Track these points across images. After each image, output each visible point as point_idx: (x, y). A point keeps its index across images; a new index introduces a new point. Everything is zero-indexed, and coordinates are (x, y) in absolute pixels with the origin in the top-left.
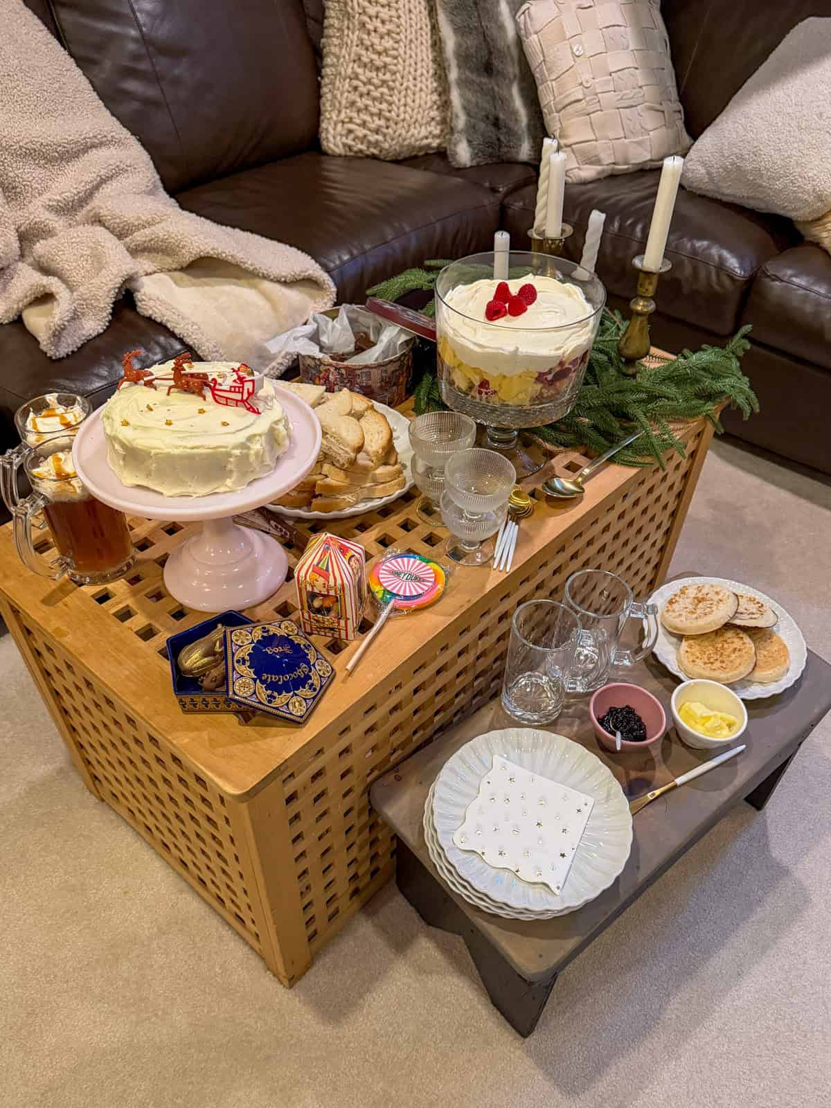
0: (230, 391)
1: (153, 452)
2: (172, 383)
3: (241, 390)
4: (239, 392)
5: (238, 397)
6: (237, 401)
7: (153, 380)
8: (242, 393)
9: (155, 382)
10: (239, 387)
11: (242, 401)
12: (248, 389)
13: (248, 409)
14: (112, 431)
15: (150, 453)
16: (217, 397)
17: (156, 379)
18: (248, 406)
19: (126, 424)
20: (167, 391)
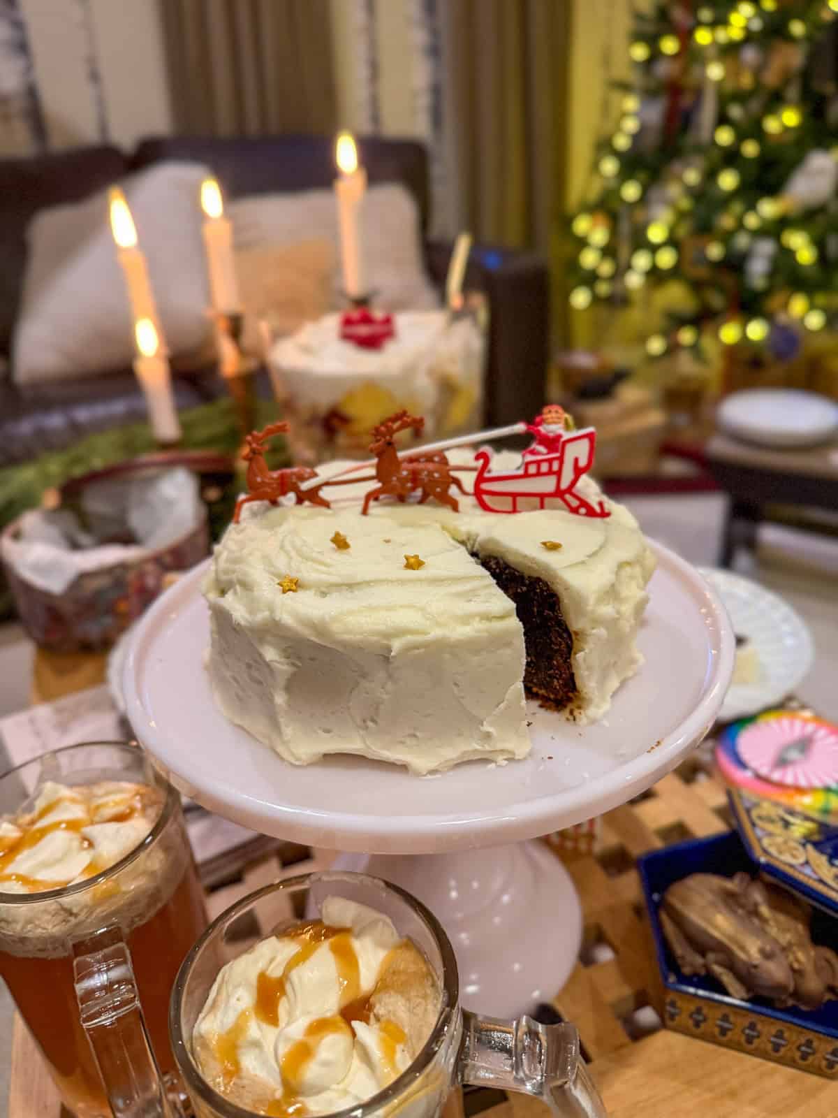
0: (526, 475)
1: (397, 645)
2: (375, 485)
3: (555, 466)
4: (550, 472)
5: (548, 484)
6: (542, 496)
7: (319, 487)
8: (559, 474)
9: (325, 493)
10: (550, 461)
11: (559, 493)
12: (576, 460)
13: (575, 511)
14: (252, 612)
15: (389, 649)
16: (486, 498)
17: (327, 484)
18: (575, 503)
19: (292, 585)
20: (360, 509)
